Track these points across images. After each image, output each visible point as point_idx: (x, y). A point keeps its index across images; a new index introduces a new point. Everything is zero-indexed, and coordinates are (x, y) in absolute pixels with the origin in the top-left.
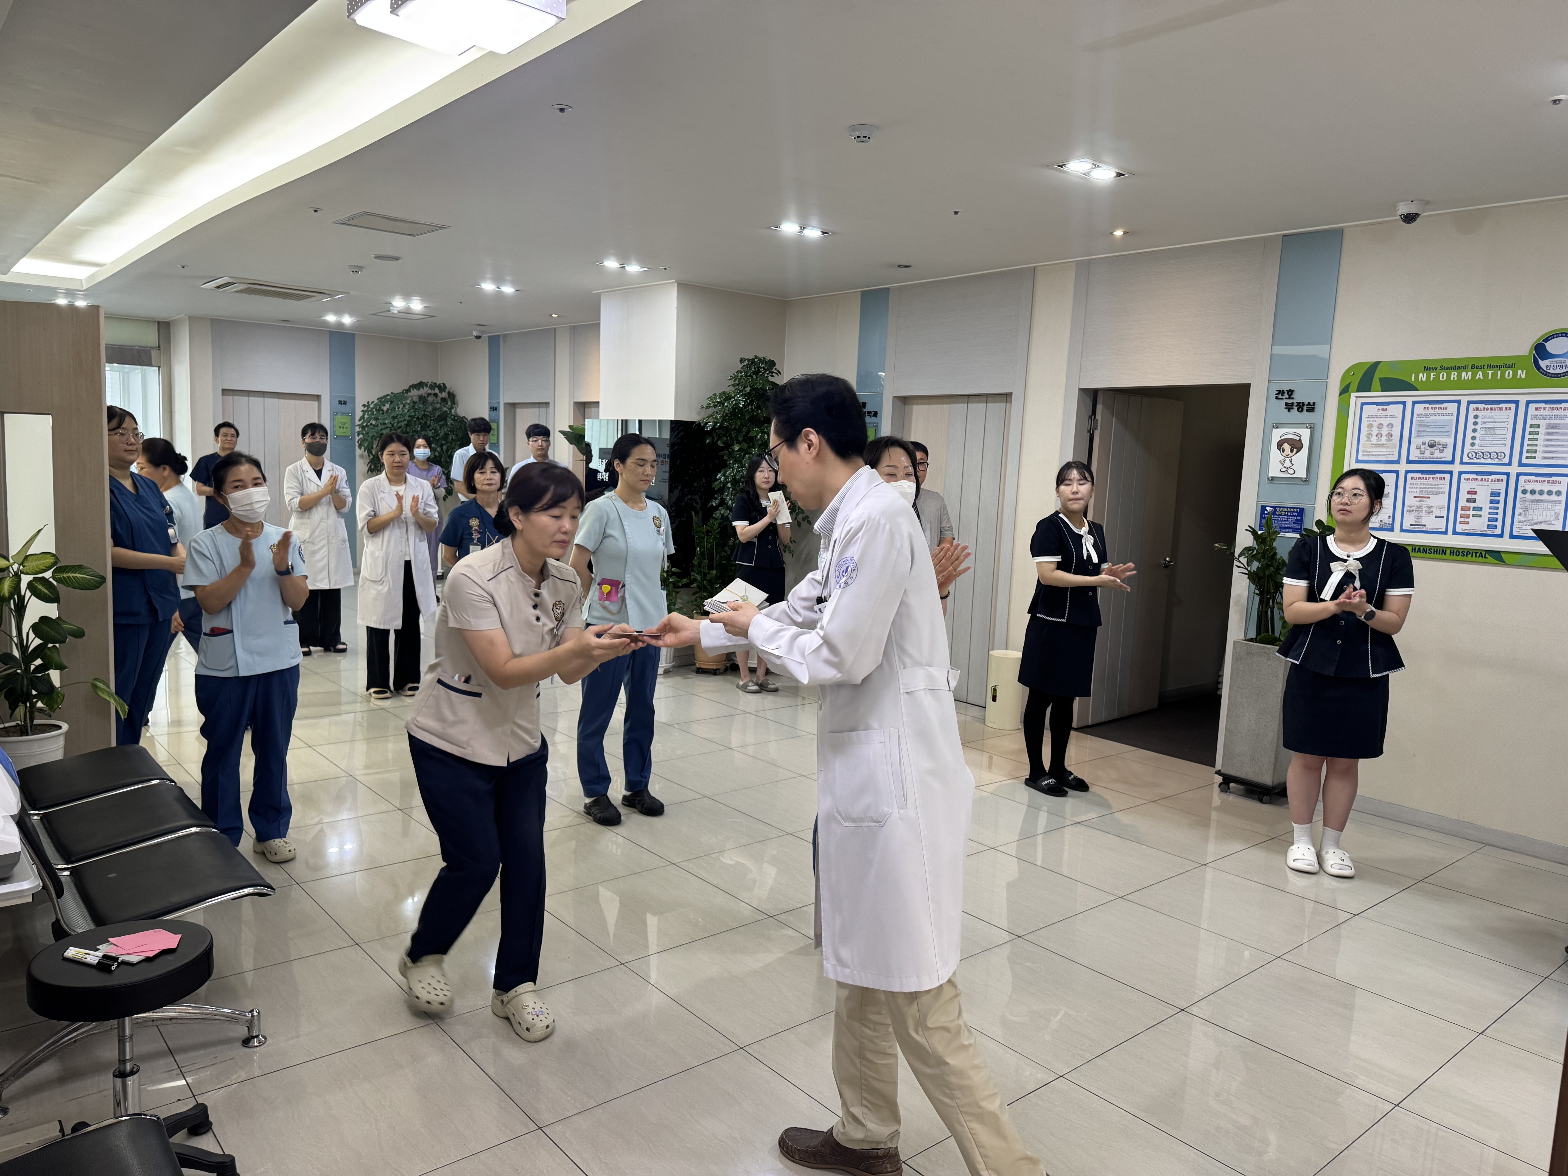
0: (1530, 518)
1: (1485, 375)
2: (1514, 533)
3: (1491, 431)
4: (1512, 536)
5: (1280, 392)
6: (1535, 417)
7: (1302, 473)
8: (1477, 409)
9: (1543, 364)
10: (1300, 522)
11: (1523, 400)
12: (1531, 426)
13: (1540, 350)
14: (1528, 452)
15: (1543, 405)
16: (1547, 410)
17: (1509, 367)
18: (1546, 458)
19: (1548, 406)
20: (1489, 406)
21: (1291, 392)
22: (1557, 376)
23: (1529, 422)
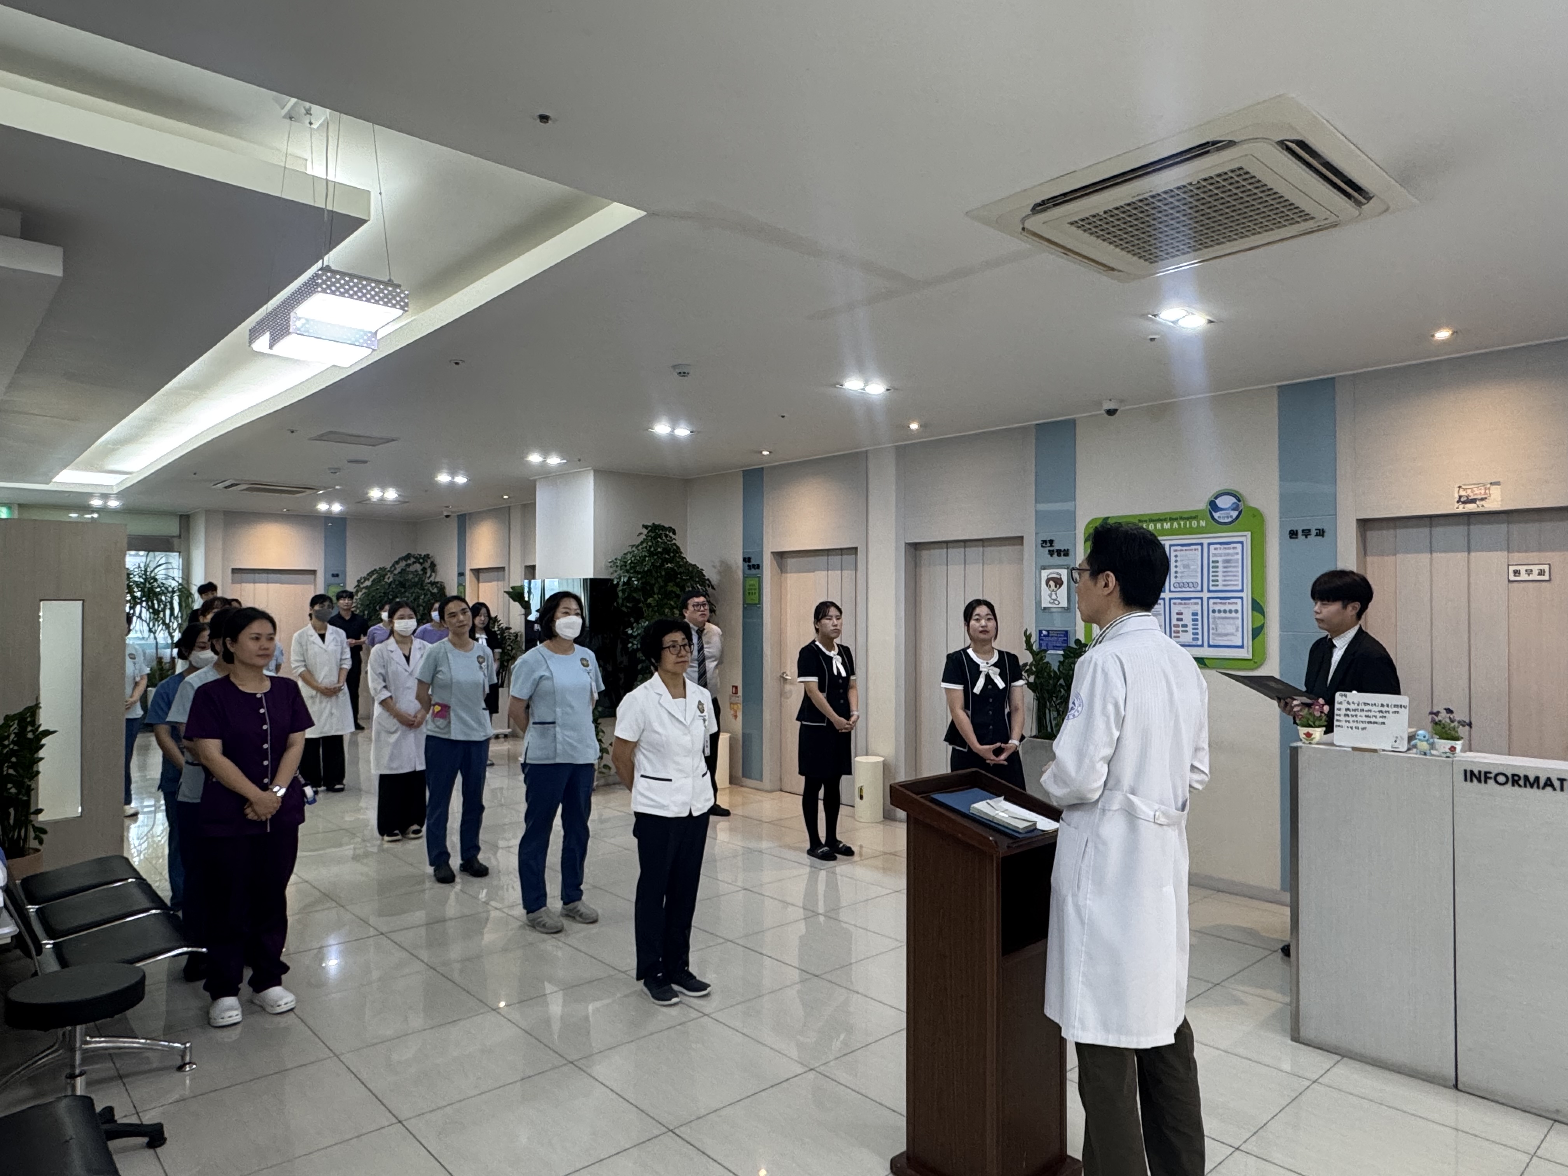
0: (1220, 631)
1: (1179, 525)
2: (1211, 643)
3: (1186, 566)
4: (1210, 646)
5: (1045, 542)
6: (1215, 555)
7: (1064, 604)
8: (1176, 551)
9: (1216, 515)
10: (1066, 641)
11: (1205, 542)
12: (1213, 562)
13: (1213, 506)
14: (1213, 581)
15: (1218, 546)
16: (1221, 549)
17: (1195, 518)
18: (1224, 585)
19: (1222, 546)
20: (1184, 548)
21: (1051, 542)
22: (1225, 524)
23: (1211, 559)
